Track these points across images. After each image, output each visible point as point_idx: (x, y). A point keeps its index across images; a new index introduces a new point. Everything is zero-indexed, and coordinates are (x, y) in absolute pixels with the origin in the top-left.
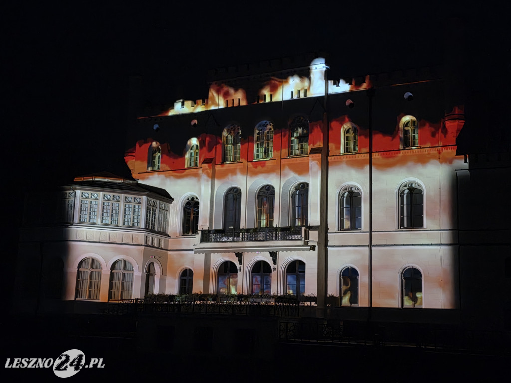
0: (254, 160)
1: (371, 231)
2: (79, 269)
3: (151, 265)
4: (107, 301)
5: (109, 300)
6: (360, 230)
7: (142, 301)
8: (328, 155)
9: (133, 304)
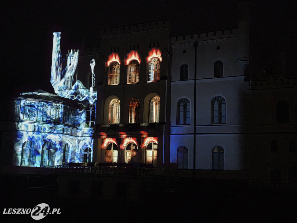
0: (127, 84)
1: (195, 126)
2: (23, 148)
3: (66, 145)
4: (40, 167)
5: (41, 166)
6: (189, 125)
7: (61, 167)
8: (171, 81)
9: (55, 168)
